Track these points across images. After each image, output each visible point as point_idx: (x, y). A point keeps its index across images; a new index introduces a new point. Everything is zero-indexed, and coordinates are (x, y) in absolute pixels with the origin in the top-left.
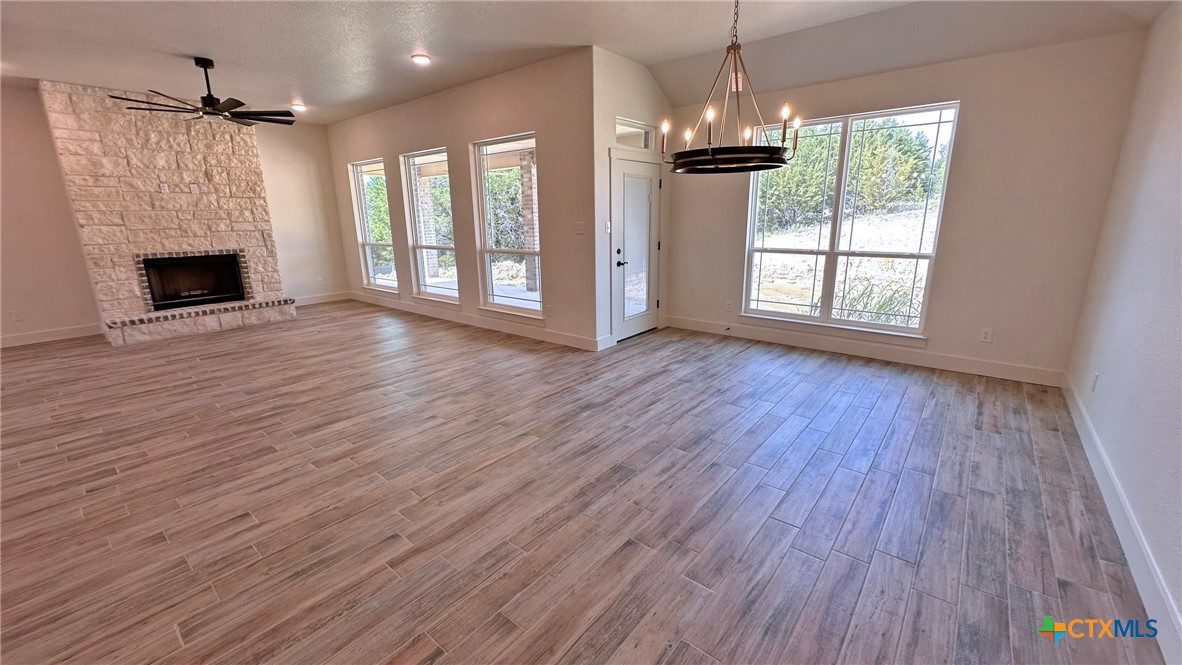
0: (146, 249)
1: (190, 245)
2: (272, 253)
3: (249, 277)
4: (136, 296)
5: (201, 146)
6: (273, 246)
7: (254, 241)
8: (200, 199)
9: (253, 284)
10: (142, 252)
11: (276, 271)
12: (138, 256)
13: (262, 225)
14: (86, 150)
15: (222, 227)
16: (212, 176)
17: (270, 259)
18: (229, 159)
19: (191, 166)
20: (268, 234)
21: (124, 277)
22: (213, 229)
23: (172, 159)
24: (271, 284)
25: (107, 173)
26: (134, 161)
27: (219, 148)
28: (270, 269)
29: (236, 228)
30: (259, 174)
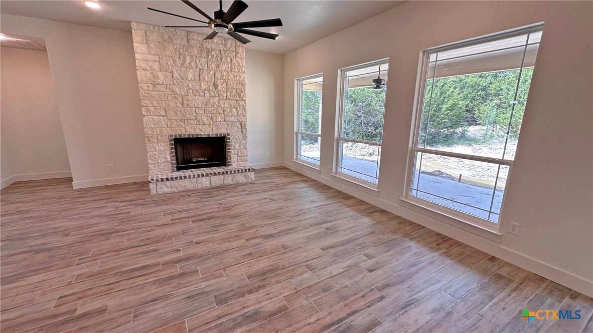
0: (176, 132)
1: (200, 130)
2: (245, 137)
3: (230, 152)
4: (168, 162)
5: (214, 66)
6: (246, 132)
7: (236, 128)
8: (209, 100)
9: (232, 157)
10: (174, 133)
11: (246, 149)
12: (171, 136)
13: (241, 119)
14: (151, 67)
15: (219, 119)
16: (217, 85)
17: (243, 141)
18: (228, 75)
19: (206, 78)
20: (244, 124)
21: (162, 149)
22: (214, 120)
23: (197, 74)
24: (242, 157)
25: (161, 82)
26: (176, 75)
27: (223, 67)
28: (243, 147)
29: (227, 120)
30: (243, 85)
